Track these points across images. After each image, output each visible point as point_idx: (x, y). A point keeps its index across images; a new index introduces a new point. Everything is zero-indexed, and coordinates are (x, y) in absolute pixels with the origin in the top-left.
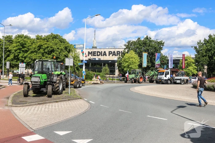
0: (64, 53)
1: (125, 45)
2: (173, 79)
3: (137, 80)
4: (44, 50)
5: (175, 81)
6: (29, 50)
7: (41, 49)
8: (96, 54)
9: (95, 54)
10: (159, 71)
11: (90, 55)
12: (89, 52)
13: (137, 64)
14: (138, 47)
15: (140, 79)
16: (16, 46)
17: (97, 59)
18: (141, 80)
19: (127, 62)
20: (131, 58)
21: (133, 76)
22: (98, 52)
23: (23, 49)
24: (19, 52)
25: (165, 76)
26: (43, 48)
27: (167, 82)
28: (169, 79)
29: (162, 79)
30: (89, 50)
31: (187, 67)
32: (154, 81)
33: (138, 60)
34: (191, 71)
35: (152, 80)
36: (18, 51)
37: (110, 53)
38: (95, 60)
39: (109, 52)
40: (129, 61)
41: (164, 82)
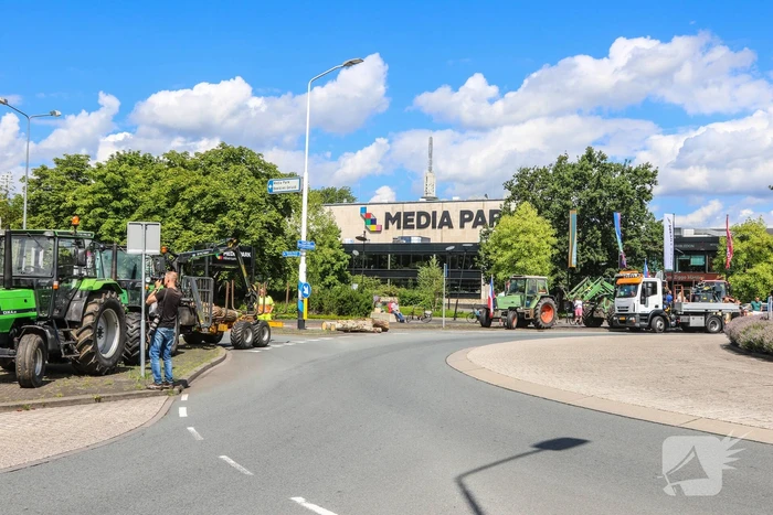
0: (264, 217)
1: (509, 186)
2: (674, 312)
3: (531, 317)
4: (190, 205)
5: (683, 319)
6: (137, 207)
7: (179, 204)
8: (415, 223)
9: (412, 221)
10: (620, 281)
11: (393, 227)
12: (388, 215)
13: (544, 257)
14: (555, 191)
15: (543, 311)
16: (90, 193)
17: (415, 240)
18: (547, 318)
19: (507, 247)
20: (523, 232)
21: (516, 300)
22: (420, 214)
23: (116, 204)
24: (101, 213)
25: (643, 302)
26: (184, 199)
27: (650, 326)
28: (656, 314)
29: (631, 311)
30: (388, 209)
31: (750, 266)
32: (602, 320)
33: (550, 239)
34: (765, 280)
35: (595, 315)
36: (99, 210)
37: (467, 216)
38: (409, 245)
39: (463, 213)
40: (516, 245)
41: (638, 325)
